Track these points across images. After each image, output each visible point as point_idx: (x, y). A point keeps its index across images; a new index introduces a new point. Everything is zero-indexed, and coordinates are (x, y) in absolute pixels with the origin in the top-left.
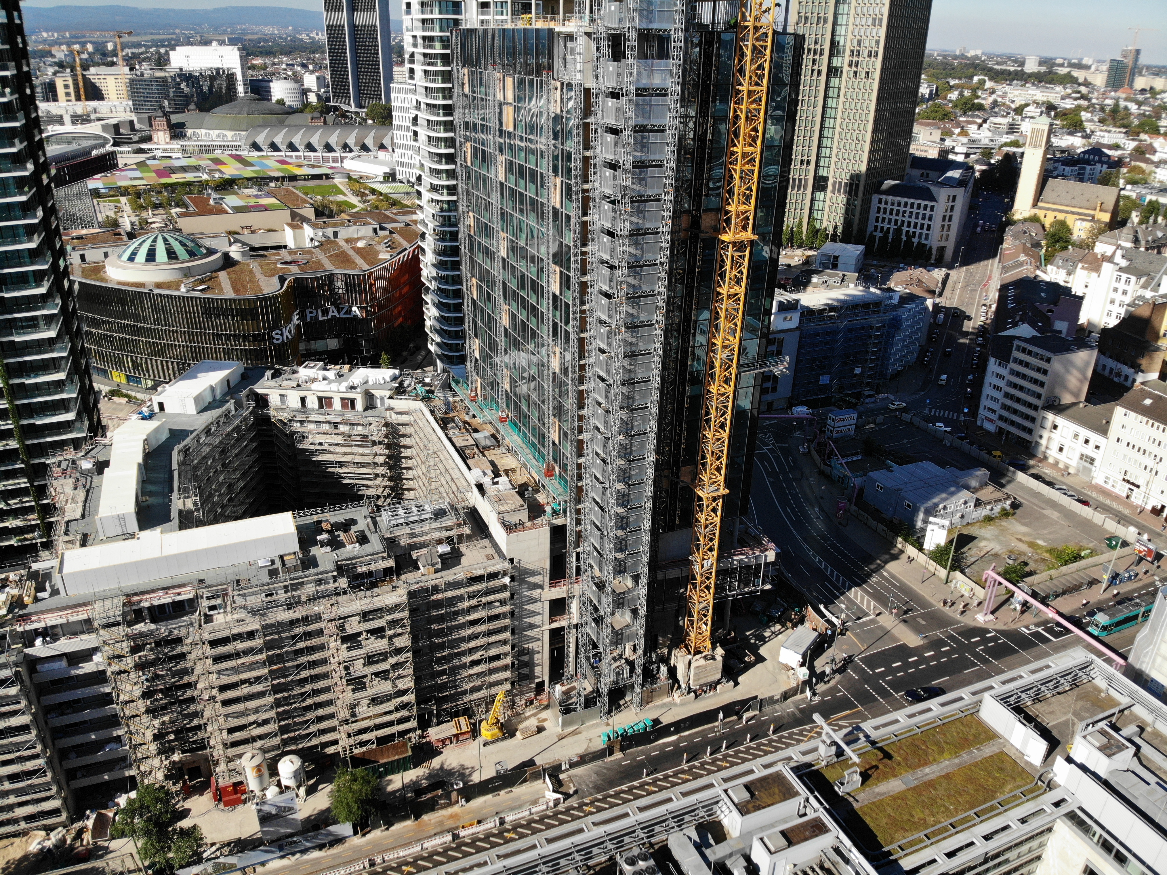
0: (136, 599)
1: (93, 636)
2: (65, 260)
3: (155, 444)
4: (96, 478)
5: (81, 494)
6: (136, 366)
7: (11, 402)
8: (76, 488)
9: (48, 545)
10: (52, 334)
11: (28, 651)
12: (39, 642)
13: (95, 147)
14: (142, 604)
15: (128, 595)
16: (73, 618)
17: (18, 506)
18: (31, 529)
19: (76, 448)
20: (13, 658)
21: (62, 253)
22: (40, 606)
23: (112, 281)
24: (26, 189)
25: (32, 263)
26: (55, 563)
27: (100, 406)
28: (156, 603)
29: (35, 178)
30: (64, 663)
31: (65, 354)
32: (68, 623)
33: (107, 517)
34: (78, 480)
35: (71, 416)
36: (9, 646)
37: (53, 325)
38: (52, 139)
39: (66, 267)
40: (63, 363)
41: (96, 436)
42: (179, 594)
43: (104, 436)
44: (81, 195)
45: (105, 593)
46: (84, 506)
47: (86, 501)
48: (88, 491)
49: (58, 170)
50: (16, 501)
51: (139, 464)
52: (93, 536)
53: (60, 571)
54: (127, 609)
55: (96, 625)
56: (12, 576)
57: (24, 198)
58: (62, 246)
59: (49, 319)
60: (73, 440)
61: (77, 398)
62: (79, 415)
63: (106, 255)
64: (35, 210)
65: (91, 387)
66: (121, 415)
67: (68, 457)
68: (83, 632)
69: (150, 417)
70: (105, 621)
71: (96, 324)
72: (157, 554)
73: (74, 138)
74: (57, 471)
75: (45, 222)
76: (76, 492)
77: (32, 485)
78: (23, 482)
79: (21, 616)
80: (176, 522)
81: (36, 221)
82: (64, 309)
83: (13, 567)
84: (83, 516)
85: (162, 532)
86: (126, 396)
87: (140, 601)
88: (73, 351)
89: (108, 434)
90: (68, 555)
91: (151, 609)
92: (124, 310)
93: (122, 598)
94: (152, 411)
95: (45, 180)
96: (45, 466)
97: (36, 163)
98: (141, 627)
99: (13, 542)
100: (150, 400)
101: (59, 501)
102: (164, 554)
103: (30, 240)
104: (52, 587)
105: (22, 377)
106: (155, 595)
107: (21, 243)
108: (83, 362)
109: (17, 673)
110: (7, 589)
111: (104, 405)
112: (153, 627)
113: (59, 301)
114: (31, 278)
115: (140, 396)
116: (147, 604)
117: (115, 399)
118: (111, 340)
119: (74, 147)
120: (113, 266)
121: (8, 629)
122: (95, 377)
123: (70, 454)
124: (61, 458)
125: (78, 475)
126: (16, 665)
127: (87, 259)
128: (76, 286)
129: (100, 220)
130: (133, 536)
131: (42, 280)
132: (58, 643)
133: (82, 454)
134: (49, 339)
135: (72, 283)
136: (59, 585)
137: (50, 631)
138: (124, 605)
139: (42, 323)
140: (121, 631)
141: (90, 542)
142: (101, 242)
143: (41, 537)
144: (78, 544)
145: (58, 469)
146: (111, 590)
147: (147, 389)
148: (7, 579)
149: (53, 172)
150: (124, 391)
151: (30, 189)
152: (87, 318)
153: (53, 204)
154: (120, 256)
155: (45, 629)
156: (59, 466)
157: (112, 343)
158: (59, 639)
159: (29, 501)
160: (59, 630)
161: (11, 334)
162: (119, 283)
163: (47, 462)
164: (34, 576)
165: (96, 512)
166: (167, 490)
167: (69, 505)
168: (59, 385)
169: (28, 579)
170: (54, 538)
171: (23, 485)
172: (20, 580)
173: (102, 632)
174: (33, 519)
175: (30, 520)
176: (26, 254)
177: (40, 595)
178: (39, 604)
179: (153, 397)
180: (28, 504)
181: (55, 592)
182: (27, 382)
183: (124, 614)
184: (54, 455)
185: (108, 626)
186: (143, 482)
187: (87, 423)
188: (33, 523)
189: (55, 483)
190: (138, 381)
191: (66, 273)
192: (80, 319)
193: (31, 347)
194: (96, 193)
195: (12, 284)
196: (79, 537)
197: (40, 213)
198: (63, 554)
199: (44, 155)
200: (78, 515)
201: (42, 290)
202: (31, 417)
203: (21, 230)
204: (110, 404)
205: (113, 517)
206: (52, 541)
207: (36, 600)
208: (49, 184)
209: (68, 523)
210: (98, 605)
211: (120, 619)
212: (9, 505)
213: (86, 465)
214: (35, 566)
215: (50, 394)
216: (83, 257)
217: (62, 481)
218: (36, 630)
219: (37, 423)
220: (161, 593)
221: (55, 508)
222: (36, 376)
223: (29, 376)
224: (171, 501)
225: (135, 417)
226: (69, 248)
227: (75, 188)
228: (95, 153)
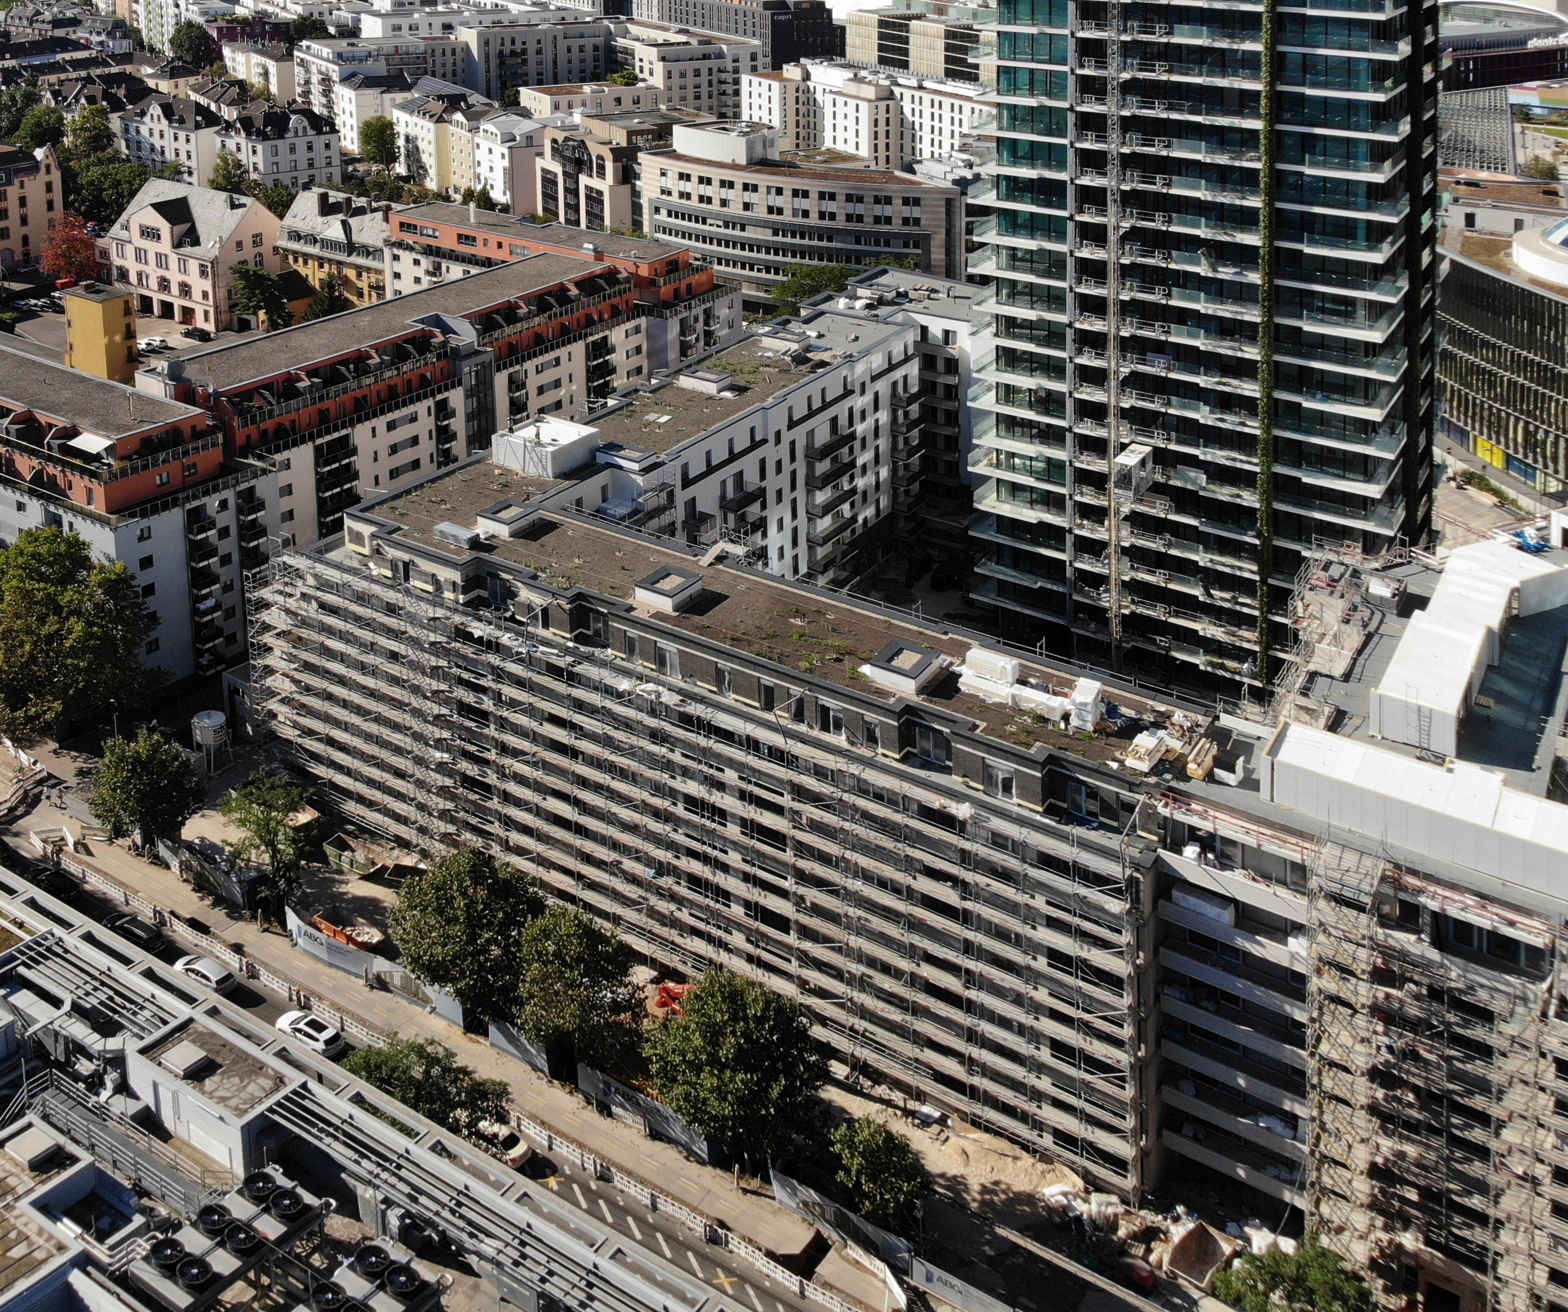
0: (1411, 880)
1: (1303, 901)
2: (1434, 215)
3: (1534, 606)
4: (1392, 621)
5: (1354, 637)
6: (1531, 443)
7: (1267, 429)
8: (1347, 622)
9: (1262, 697)
10: (1376, 336)
11: (1167, 856)
12: (1191, 851)
13: (1537, 34)
14: (1423, 899)
15: (1397, 866)
16: (1272, 847)
17: (1227, 605)
18: (1241, 655)
19: (1366, 550)
20: (1134, 852)
21: (1432, 202)
22: (1212, 792)
23: (1520, 273)
24: (1388, 83)
25: (1369, 208)
26: (1268, 733)
27: (1436, 492)
28: (1453, 912)
29: (1410, 68)
30: (1227, 916)
31: (1393, 379)
32: (1258, 851)
33: (1394, 700)
34: (1355, 608)
35: (1374, 490)
36: (1134, 827)
37: (1383, 322)
38: (1454, 10)
39: (1433, 229)
40: (1384, 393)
41: (1414, 543)
42: (1512, 924)
43: (1429, 549)
44: (1493, 111)
45: (1350, 837)
46: (1355, 660)
47: (1360, 652)
48: (1369, 637)
49: (1457, 62)
50: (1227, 595)
51: (1490, 631)
52: (1356, 721)
53: (1274, 751)
54: (1388, 890)
55: (1314, 883)
56: (1178, 716)
57: (1380, 97)
58: (1433, 191)
59: (1377, 311)
60: (1365, 533)
61: (1394, 463)
62: (1390, 494)
63: (1519, 225)
64: (1397, 120)
65: (1428, 452)
66: (1475, 524)
67: (1347, 560)
68: (1283, 883)
69: (1539, 549)
70: (1335, 888)
71: (1468, 342)
72: (1484, 821)
73: (1498, 14)
74: (1318, 575)
75: (1411, 144)
76: (1346, 628)
77: (1263, 581)
78: (1248, 570)
79: (1171, 789)
80: (1543, 776)
81: (1395, 139)
82: (1410, 300)
83: (1185, 701)
84: (1347, 677)
85: (1505, 783)
86: (1496, 492)
87: (1420, 891)
88: (1408, 378)
89: (1440, 550)
90: (1296, 731)
91: (1440, 920)
92: (1532, 332)
93: (1382, 865)
94: (1546, 539)
95: (1428, 73)
96: (1298, 560)
97: (1416, 44)
98: (1404, 939)
99: (1199, 660)
100: (1546, 518)
101: (1308, 630)
102: (1498, 828)
103: (1374, 169)
104: (1248, 772)
105: (1299, 392)
106: (1457, 897)
107: (1357, 169)
108: (1424, 403)
109: (1132, 882)
110: (1161, 733)
111: (1444, 493)
112: (1434, 955)
113: (1404, 284)
114: (1361, 233)
115: (1525, 502)
116: (1434, 905)
117: (1472, 490)
118: (1491, 380)
119: (1495, 28)
120: (1528, 246)
121: (1142, 798)
122: (1440, 437)
123: (1353, 556)
124: (1332, 557)
125: (1357, 599)
126: (1137, 867)
127: (1479, 223)
128: (1444, 268)
129: (1521, 160)
130: (1439, 760)
131: (1381, 240)
132: (1228, 873)
133: (1377, 565)
134: (1367, 344)
135: (1437, 259)
136: (1262, 775)
137: (1218, 845)
138: (1383, 879)
139: (1361, 313)
140: (1365, 924)
141: (1347, 730)
142: (1515, 200)
143: (1254, 676)
144: (1322, 721)
145: (1322, 574)
146: (1364, 837)
147: (1545, 494)
148: (1168, 716)
149: (1446, 63)
150: (1494, 483)
151: (1396, 85)
152: (1452, 329)
153: (1434, 118)
154: (1546, 234)
155: (1212, 836)
156: (1326, 568)
157: (1492, 385)
158: (1232, 868)
159: (1249, 606)
160: (1237, 853)
161: (1300, 317)
162: (1534, 281)
163: (1305, 553)
164: (1220, 735)
165: (1376, 680)
166: (1538, 705)
167: (1323, 646)
168: (1365, 429)
169: (1206, 735)
170: (1277, 689)
171: (1246, 575)
172: (1191, 730)
173: (1322, 903)
174: (1249, 639)
175: (1242, 639)
176: (1362, 190)
177: (1221, 774)
178: (1214, 787)
179: (1554, 514)
180: (1246, 610)
181: (1250, 783)
182: (1306, 404)
183: (1379, 898)
184: (1321, 546)
185: (1339, 900)
186: (1490, 668)
187: (1401, 514)
188: (1246, 645)
189: (1309, 595)
190: (1529, 472)
191: (1431, 237)
192: (1438, 326)
193: (1330, 348)
194: (1523, 114)
195: (1324, 233)
196: (1327, 710)
197: (1405, 127)
198: (1286, 726)
199: (1436, 32)
200: (1338, 670)
201: (1377, 258)
202: (1298, 466)
203: (1362, 149)
204: (1458, 496)
205: (1407, 706)
206: (1272, 694)
207: (1210, 777)
208: (1433, 82)
209: (1313, 676)
210: (1329, 852)
211: (1367, 900)
212: (1211, 596)
213: (1380, 588)
214: (1226, 721)
215: (1344, 439)
216: (1470, 220)
217: (1322, 597)
218: (1193, 829)
219: (1305, 480)
220: (1470, 900)
221: (1296, 639)
222: (1326, 399)
223: (1312, 395)
224: (1542, 730)
225: (1504, 538)
226: (1446, 197)
227: (1483, 97)
228: (1534, 44)
